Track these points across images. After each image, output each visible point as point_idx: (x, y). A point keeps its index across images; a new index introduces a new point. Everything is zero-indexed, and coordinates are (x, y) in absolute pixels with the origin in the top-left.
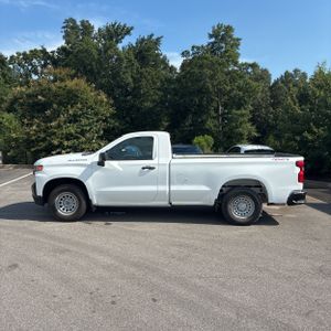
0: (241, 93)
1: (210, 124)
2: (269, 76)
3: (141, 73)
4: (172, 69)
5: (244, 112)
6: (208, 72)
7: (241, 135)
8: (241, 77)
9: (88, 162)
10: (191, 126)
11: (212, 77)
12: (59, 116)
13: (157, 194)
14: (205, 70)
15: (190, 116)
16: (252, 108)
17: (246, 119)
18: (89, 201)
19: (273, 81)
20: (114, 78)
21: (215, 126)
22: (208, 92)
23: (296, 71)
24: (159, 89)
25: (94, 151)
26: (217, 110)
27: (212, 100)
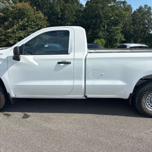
0: (117, 17)
1: (101, 34)
2: (131, 9)
3: (65, 6)
4: (81, 5)
5: (118, 27)
6: (100, 5)
7: (116, 40)
8: (117, 9)
9: (4, 57)
10: (91, 35)
11: (103, 8)
12: (13, 26)
13: (73, 89)
14: (99, 5)
15: (91, 30)
16: (122, 26)
17: (119, 31)
18: (7, 95)
19: (133, 12)
20: (51, 9)
21: (103, 35)
22: (100, 17)
23: (145, 6)
24: (75, 16)
25: (9, 45)
26: (104, 27)
27: (102, 21)
